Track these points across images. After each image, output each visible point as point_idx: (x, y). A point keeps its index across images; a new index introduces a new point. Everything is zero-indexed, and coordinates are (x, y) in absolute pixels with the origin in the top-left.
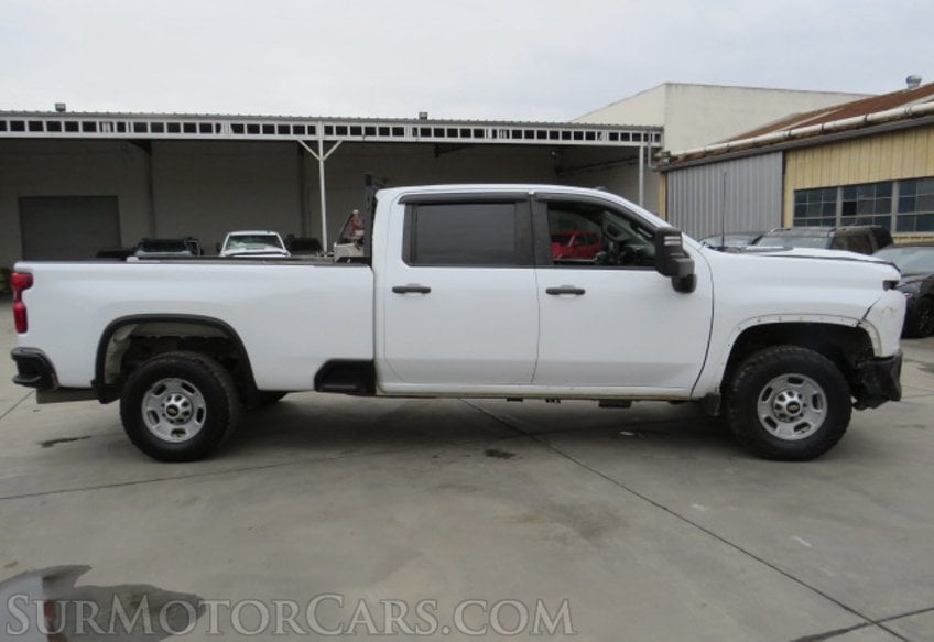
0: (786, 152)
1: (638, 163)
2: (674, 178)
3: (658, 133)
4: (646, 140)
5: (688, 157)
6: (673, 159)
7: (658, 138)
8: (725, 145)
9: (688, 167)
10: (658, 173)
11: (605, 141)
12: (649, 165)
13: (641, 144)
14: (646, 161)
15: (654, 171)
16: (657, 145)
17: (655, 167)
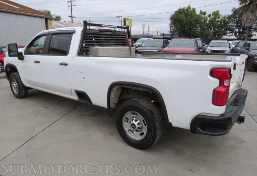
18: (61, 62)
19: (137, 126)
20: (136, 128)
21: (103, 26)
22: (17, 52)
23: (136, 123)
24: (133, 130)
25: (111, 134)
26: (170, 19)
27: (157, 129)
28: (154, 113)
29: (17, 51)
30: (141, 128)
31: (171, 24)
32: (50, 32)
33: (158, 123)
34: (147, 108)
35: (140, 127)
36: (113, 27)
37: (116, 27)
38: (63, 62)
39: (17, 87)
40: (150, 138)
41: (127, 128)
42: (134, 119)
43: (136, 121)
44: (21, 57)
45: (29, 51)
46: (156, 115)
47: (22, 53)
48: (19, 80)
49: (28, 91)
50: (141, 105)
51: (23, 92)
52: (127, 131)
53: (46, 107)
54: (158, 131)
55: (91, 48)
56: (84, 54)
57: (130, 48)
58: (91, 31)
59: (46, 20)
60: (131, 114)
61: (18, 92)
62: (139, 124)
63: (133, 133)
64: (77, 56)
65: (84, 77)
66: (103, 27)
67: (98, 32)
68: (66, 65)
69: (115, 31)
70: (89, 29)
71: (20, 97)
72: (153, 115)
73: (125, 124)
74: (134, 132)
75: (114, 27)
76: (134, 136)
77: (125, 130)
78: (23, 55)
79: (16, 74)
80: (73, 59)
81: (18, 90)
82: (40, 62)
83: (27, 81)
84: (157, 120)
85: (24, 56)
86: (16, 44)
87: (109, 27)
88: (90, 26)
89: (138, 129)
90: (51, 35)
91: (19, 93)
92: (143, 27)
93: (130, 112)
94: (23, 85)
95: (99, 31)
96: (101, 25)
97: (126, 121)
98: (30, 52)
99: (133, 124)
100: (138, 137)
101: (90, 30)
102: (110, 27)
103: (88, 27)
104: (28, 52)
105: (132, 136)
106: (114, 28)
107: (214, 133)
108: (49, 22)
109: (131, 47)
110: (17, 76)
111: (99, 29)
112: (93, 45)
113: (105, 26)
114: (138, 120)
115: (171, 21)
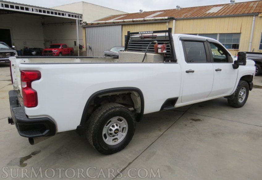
0: (122, 25)
1: (76, 24)
2: (87, 29)
3: (81, 16)
4: (78, 17)
5: (92, 24)
6: (87, 24)
7: (81, 17)
8: (97, 22)
9: (92, 27)
10: (82, 28)
11: (67, 17)
12: (79, 25)
13: (77, 19)
14: (78, 24)
15: (81, 27)
16: (81, 19)
17: (81, 26)
75: (150, 32)
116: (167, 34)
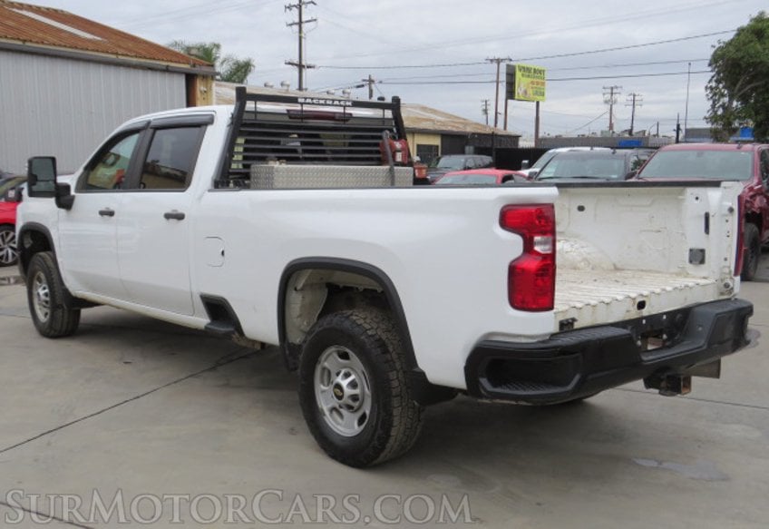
18: (169, 211)
19: (348, 391)
20: (345, 396)
21: (300, 100)
22: (54, 185)
23: (344, 383)
24: (341, 407)
25: (292, 431)
26: (710, 65)
27: (394, 394)
28: (391, 349)
29: (55, 181)
30: (360, 397)
31: (714, 84)
32: (149, 122)
33: (398, 378)
34: (370, 333)
35: (356, 395)
36: (336, 103)
37: (348, 103)
38: (174, 208)
39: (48, 299)
40: (377, 425)
41: (327, 404)
42: (343, 371)
43: (347, 375)
44: (63, 198)
45: (90, 182)
46: (394, 356)
47: (67, 188)
48: (54, 276)
49: (79, 312)
50: (354, 325)
51: (63, 316)
52: (327, 413)
53: (126, 363)
54: (395, 402)
55: (257, 168)
56: (231, 185)
57: (391, 170)
58: (259, 117)
59: (190, 79)
60: (336, 355)
61: (48, 316)
62: (353, 385)
63: (341, 415)
64: (209, 191)
65: (223, 253)
66: (302, 104)
67: (286, 118)
68: (180, 217)
69: (346, 118)
70: (254, 110)
71: (53, 332)
72: (386, 351)
73: (323, 391)
74: (342, 410)
75: (342, 103)
76: (344, 427)
77: (322, 410)
78: (73, 193)
79: (47, 257)
80: (200, 198)
81: (48, 311)
82: (116, 214)
83: (79, 276)
84: (395, 369)
85: (73, 197)
86: (53, 159)
87: (322, 105)
88: (258, 103)
89: (350, 402)
90: (151, 131)
91: (53, 317)
92: (606, 102)
93: (332, 350)
94: (66, 291)
95: (290, 118)
96: (293, 100)
97: (326, 383)
98: (94, 184)
99: (338, 386)
100: (353, 427)
101: (256, 113)
102: (326, 105)
103: (250, 105)
104: (86, 185)
105: (339, 427)
106: (341, 106)
107: (517, 389)
108: (200, 86)
109: (396, 168)
110: (50, 263)
111: (288, 111)
112: (263, 159)
113: (308, 101)
114: (352, 372)
115: (718, 73)
116: (389, 114)
